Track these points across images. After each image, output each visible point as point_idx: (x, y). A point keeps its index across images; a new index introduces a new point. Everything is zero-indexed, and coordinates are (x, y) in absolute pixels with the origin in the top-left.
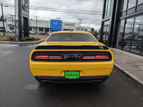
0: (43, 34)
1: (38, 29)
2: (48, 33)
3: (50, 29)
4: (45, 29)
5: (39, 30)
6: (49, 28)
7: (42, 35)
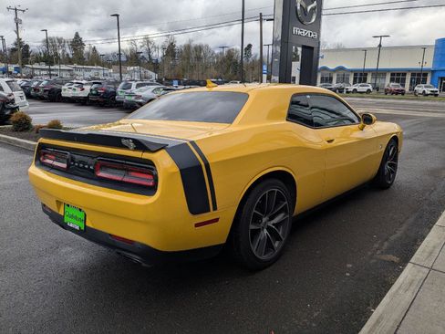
0: (397, 94)
1: (388, 77)
2: (416, 88)
3: (433, 72)
4: (413, 75)
5: (392, 80)
6: (429, 70)
7: (394, 96)
